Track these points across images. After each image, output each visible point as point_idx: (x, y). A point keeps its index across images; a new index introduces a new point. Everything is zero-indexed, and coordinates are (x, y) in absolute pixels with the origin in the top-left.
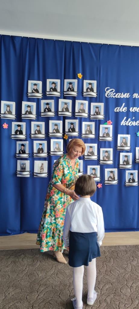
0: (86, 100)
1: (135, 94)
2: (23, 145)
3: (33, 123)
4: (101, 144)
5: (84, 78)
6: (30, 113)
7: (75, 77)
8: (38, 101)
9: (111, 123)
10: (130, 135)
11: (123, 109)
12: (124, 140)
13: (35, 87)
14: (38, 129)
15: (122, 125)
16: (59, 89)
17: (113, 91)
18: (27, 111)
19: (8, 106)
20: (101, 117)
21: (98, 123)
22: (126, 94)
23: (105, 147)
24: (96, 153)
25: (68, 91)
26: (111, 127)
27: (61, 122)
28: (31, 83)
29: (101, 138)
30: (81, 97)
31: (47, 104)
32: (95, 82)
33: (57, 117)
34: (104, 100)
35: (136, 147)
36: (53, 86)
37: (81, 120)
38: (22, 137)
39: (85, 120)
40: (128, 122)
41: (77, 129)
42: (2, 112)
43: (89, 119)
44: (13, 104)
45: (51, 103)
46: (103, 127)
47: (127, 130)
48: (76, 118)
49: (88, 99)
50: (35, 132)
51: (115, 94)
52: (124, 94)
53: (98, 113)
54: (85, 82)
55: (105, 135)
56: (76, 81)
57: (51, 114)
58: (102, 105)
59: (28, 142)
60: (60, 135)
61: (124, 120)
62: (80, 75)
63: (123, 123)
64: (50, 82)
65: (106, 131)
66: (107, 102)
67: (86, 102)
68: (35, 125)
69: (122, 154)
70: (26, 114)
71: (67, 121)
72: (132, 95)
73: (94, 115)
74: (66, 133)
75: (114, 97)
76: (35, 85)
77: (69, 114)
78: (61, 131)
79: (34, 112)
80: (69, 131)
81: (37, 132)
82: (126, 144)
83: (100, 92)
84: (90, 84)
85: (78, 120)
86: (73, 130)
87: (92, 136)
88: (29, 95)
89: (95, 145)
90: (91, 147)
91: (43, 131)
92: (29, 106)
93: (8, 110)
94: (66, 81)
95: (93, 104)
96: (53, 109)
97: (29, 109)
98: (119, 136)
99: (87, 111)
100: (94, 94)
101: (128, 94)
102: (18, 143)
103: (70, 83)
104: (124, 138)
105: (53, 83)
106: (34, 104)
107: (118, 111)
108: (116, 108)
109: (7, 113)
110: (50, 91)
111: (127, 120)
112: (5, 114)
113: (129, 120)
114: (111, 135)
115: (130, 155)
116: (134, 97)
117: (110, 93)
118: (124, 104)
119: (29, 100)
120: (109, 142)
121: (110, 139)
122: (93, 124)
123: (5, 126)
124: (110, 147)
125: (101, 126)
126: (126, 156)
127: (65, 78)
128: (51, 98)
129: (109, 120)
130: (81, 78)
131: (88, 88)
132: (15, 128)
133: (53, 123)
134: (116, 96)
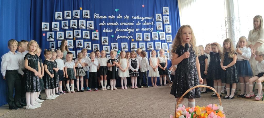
0: (84, 20)
1: (109, 16)
2: (53, 44)
3: (58, 33)
4: (93, 42)
5: (83, 9)
6: (56, 27)
7: (78, 9)
8: (60, 22)
9: (98, 31)
10: (108, 37)
11: (104, 24)
12: (105, 39)
13: (59, 15)
14: (60, 35)
15: (103, 32)
16: (70, 16)
17: (98, 15)
18: (55, 27)
19: (46, 25)
20: (92, 28)
21: (91, 31)
22: (105, 16)
23: (95, 43)
24: (90, 46)
25: (75, 16)
26: (98, 33)
27: (72, 31)
28: (57, 13)
29: (93, 39)
30: (82, 18)
31: (65, 23)
32: (89, 11)
33: (70, 29)
34: (94, 19)
35: (111, 42)
36: (68, 14)
37: (82, 30)
38: (53, 39)
39: (84, 30)
40: (106, 30)
41: (80, 34)
42: (43, 28)
43: (86, 29)
44: (48, 24)
45: (67, 22)
46: (94, 33)
47: (106, 34)
48: (79, 29)
49: (85, 19)
50: (59, 37)
51: (99, 16)
52: (104, 17)
53: (91, 26)
54: (84, 11)
55: (95, 37)
56: (79, 11)
57: (67, 28)
58: (92, 22)
59: (55, 42)
60: (71, 38)
61: (104, 29)
62: (81, 8)
63: (104, 31)
64: (66, 12)
65: (96, 35)
66: (95, 20)
67: (85, 21)
68: (59, 33)
69: (104, 47)
70: (54, 28)
71: (75, 31)
72: (107, 17)
73: (89, 27)
74: (75, 37)
75: (99, 18)
76: (59, 14)
77: (76, 27)
78: (72, 36)
79: (58, 27)
80: (76, 36)
81: (60, 37)
82: (106, 41)
83: (92, 16)
84: (86, 12)
85: (80, 30)
86: (78, 35)
87: (88, 38)
88: (56, 19)
89: (90, 43)
90: (88, 44)
91: (63, 36)
92: (56, 24)
93: (46, 27)
94: (74, 11)
95: (88, 22)
96: (68, 25)
97: (56, 26)
98: (102, 37)
99: (85, 25)
100: (88, 17)
101: (106, 16)
102: (51, 43)
103: (76, 12)
104: (105, 38)
105: (68, 13)
106: (58, 23)
107: (101, 25)
108: (100, 24)
109: (45, 28)
110: (66, 16)
111: (106, 29)
112: (44, 28)
113: (107, 29)
114: (98, 37)
115: (109, 47)
116: (109, 18)
117: (96, 16)
118: (104, 21)
119: (56, 21)
120: (97, 41)
121: (97, 39)
122: (88, 32)
123: (44, 34)
124: (98, 43)
125: (93, 33)
126: (106, 48)
127: (73, 10)
128: (67, 20)
129: (96, 30)
130: (81, 9)
131: (85, 14)
132: (49, 35)
133: (67, 32)
134: (100, 18)
